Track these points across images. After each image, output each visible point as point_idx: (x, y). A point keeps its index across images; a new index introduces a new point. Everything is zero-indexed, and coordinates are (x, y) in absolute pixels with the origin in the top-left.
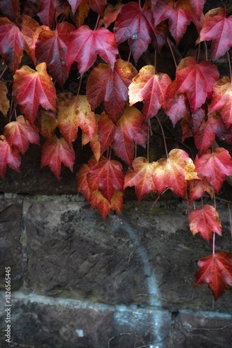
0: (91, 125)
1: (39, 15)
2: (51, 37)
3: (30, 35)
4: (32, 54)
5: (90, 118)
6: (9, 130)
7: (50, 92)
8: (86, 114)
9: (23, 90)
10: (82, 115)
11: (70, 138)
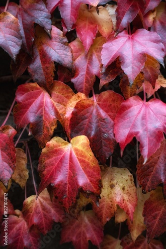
0: (129, 201)
1: (73, 80)
2: (89, 106)
3: (62, 102)
4: (66, 124)
5: (129, 194)
6: (28, 205)
7: (91, 170)
8: (123, 189)
9: (53, 165)
10: (118, 189)
11: (104, 216)
